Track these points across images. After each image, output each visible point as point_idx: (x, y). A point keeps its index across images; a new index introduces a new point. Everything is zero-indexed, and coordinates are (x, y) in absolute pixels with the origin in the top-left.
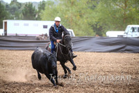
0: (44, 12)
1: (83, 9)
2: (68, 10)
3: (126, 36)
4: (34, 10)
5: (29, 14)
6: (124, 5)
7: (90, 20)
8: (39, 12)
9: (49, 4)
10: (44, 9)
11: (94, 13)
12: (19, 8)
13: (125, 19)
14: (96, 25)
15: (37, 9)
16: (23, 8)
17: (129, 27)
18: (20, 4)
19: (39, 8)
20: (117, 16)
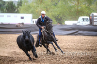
0: (21, 8)
1: (48, 5)
2: (38, 6)
3: (78, 24)
4: (14, 6)
5: (10, 9)
6: (77, 3)
7: (53, 13)
8: (18, 7)
9: (25, 2)
10: (21, 6)
11: (57, 8)
12: (4, 5)
13: (78, 12)
14: (58, 17)
15: (16, 5)
16: (6, 5)
17: (81, 18)
18: (5, 2)
19: (18, 5)
20: (72, 10)
